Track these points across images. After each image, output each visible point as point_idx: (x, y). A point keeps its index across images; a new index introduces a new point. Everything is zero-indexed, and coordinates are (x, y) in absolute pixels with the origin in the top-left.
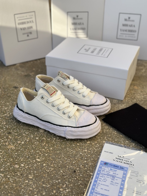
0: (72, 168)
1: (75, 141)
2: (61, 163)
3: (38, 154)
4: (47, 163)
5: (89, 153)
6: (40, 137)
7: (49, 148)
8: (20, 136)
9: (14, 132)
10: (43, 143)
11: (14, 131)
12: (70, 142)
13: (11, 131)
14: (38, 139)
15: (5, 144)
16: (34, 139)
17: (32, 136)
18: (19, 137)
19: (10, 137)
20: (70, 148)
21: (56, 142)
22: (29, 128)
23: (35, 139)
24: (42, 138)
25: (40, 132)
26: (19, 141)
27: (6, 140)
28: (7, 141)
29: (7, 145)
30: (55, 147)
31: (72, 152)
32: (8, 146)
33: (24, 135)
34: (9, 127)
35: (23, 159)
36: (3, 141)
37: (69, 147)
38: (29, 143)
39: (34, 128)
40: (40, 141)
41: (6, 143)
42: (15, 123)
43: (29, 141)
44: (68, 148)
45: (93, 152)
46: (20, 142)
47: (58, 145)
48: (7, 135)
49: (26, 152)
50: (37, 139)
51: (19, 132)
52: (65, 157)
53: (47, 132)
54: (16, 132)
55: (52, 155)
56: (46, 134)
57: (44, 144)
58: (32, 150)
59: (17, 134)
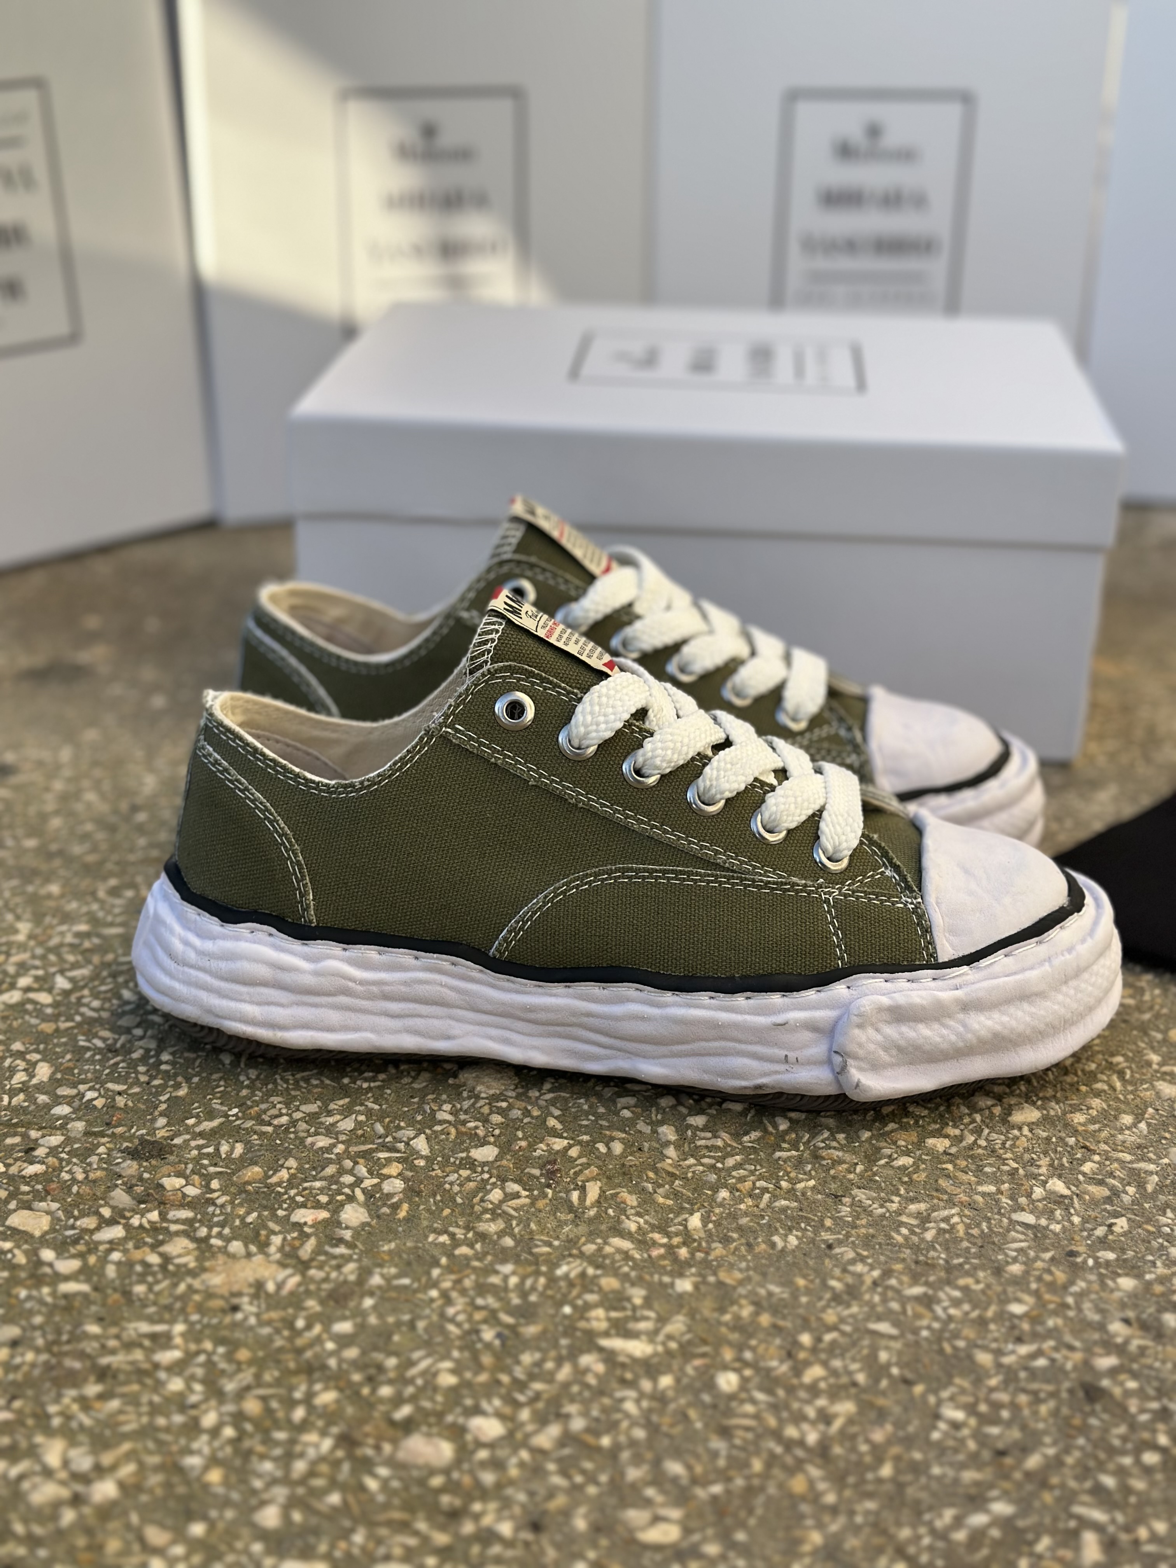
0: (1041, 1362)
1: (891, 1126)
2: (892, 1337)
3: (591, 1298)
4: (739, 1359)
5: (1095, 1203)
6: (510, 1143)
7: (668, 1222)
8: (292, 1163)
9: (201, 1135)
10: (583, 1189)
11: (191, 1122)
12: (841, 1136)
13: (160, 1134)
14: (498, 1158)
15: (166, 1259)
16: (461, 1166)
17: (421, 1144)
18: (284, 1174)
19: (179, 1182)
20: (879, 1189)
21: (706, 1161)
22: (346, 1081)
23: (471, 1164)
24: (532, 1147)
25: (478, 1097)
26: (295, 1205)
27: (154, 1216)
28: (174, 1228)
29: (190, 1261)
30: (721, 1205)
31: (924, 1219)
32: (204, 1270)
33: (322, 1142)
34: (120, 1101)
35: (447, 1364)
36: (117, 1232)
37: (867, 1183)
38: (428, 1210)
39: (393, 1071)
40: (536, 1172)
41: (162, 1243)
42: (165, 1057)
43: (412, 1192)
44: (860, 1195)
45: (1131, 1190)
46: (324, 1215)
47: (748, 1185)
48: (130, 1167)
49: (445, 1296)
50: (484, 1164)
51: (249, 1124)
52: (888, 1273)
53: (547, 1086)
54: (214, 1132)
55: (738, 1275)
56: (553, 1102)
57: (593, 1191)
58: (507, 1268)
59: (239, 1149)
